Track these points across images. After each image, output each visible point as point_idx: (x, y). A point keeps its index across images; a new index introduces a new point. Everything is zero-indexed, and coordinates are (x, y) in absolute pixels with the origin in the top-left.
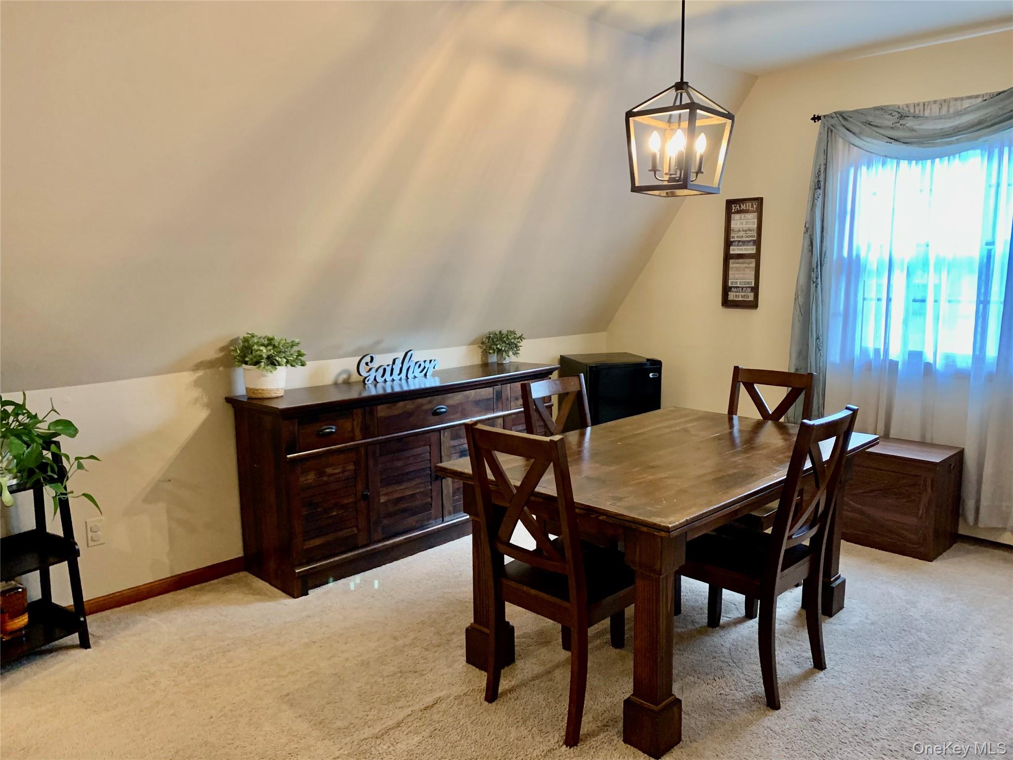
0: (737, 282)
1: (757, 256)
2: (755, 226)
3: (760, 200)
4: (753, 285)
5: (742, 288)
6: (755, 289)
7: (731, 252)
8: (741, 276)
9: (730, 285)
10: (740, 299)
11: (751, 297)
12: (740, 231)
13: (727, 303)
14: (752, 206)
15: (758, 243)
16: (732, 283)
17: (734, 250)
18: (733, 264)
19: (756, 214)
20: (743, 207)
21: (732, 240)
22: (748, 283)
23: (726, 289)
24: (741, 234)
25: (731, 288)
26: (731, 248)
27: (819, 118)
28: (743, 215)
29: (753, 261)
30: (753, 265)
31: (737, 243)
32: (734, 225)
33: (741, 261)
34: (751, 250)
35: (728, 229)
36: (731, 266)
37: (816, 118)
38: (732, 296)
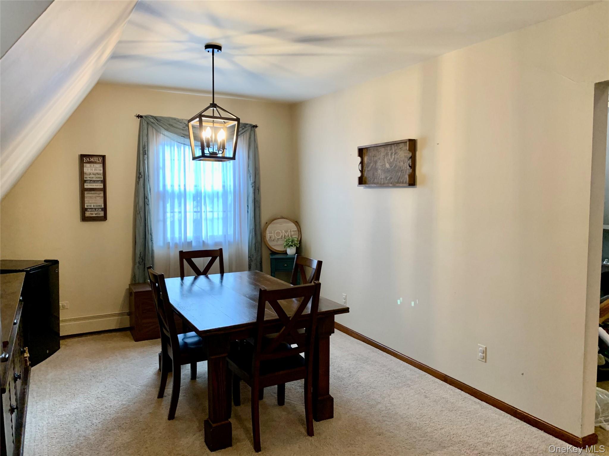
0: (91, 206)
1: (104, 190)
2: (102, 172)
3: (104, 157)
4: (103, 207)
5: (95, 209)
6: (105, 209)
7: (85, 187)
8: (94, 201)
9: (86, 207)
10: (94, 215)
11: (102, 214)
12: (90, 174)
13: (84, 219)
14: (99, 160)
15: (104, 182)
16: (87, 206)
17: (87, 185)
18: (87, 194)
19: (102, 165)
20: (92, 160)
21: (85, 179)
22: (99, 206)
23: (83, 210)
24: (92, 176)
25: (87, 209)
26: (85, 184)
27: (141, 117)
28: (92, 165)
29: (102, 193)
30: (102, 195)
31: (89, 182)
32: (85, 170)
33: (93, 192)
34: (101, 186)
35: (82, 173)
36: (86, 195)
37: (139, 116)
38: (88, 214)
